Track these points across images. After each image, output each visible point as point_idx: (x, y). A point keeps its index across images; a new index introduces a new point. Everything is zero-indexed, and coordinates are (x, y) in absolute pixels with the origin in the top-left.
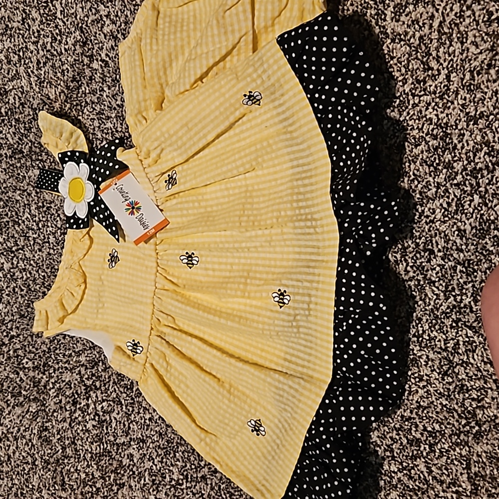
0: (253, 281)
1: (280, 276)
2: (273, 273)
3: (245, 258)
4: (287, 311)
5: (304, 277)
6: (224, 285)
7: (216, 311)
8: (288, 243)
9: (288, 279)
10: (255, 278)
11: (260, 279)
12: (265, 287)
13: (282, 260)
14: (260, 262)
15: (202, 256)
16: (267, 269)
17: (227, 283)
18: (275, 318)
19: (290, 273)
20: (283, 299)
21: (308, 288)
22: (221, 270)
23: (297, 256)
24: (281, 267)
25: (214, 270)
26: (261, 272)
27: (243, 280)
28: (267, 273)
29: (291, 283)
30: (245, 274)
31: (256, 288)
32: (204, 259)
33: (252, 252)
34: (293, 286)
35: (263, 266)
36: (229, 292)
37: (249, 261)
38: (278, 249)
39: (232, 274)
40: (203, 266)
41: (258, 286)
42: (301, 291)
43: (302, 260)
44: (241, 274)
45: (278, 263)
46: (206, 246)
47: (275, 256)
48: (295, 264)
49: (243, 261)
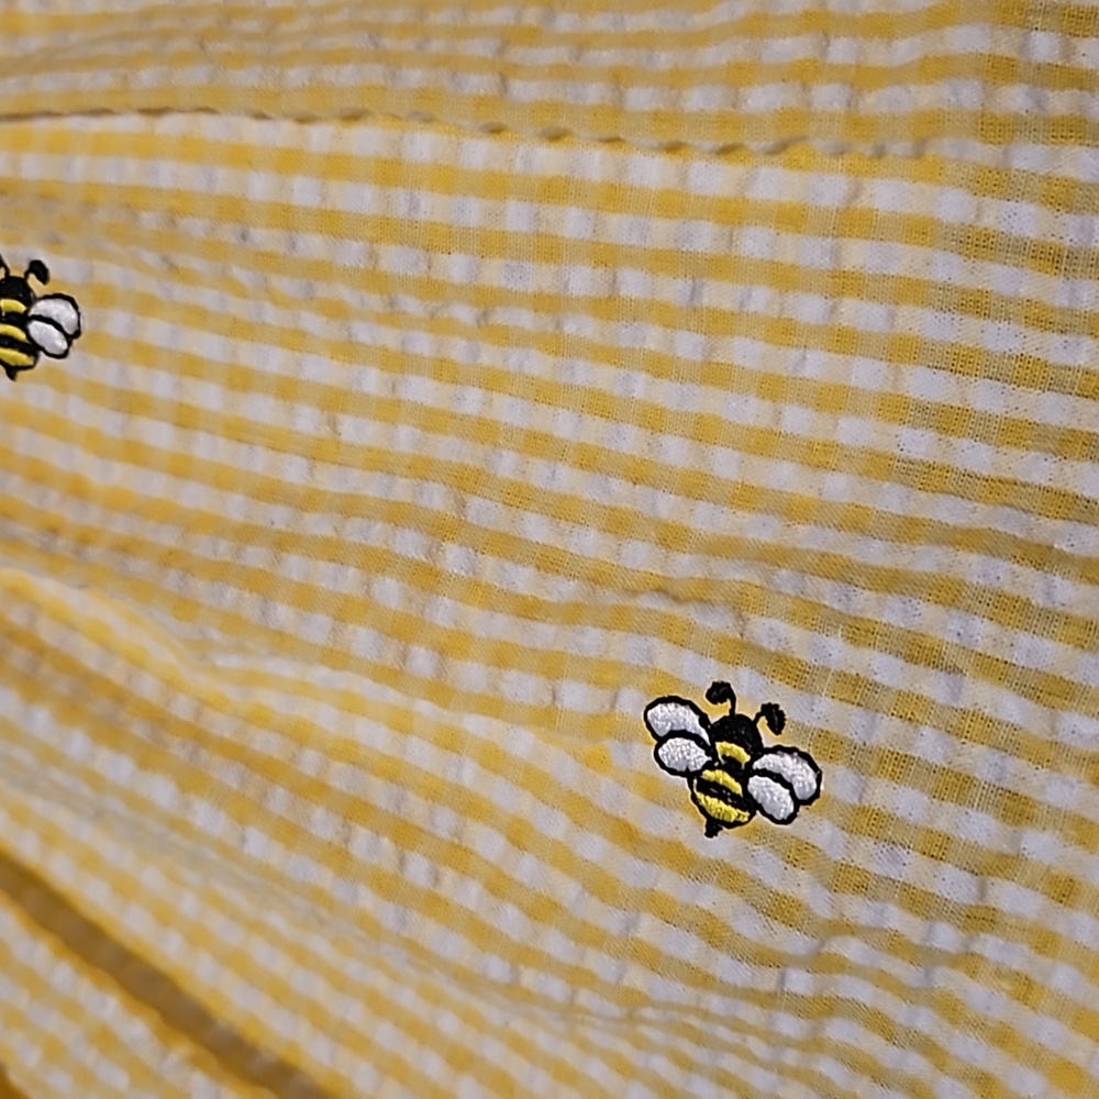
0: (489, 567)
1: (735, 574)
2: (671, 538)
3: (442, 369)
4: (767, 868)
5: (983, 632)
6: (256, 556)
7: (159, 721)
8: (858, 313)
9: (814, 616)
10: (508, 546)
11: (549, 562)
12: (590, 640)
13: (764, 443)
14: (562, 424)
15: (105, 297)
16: (620, 492)
17: (282, 543)
18: (651, 901)
19: (845, 573)
20: (743, 773)
21: (1009, 742)
22: (238, 432)
23: (918, 443)
24: (745, 497)
25: (185, 419)
26: (561, 510)
27: (409, 544)
28: (618, 524)
29: (837, 651)
30: (436, 499)
31: (501, 626)
32: (117, 322)
33: (505, 337)
34: (858, 690)
35: (589, 460)
36: (283, 613)
37: (472, 401)
38: (744, 352)
39: (328, 480)
40: (105, 371)
41: (528, 610)
42: (929, 745)
43: (965, 485)
44: (402, 490)
45: (725, 464)
46: (149, 219)
47: (709, 401)
48: (892, 499)
49: (422, 390)
